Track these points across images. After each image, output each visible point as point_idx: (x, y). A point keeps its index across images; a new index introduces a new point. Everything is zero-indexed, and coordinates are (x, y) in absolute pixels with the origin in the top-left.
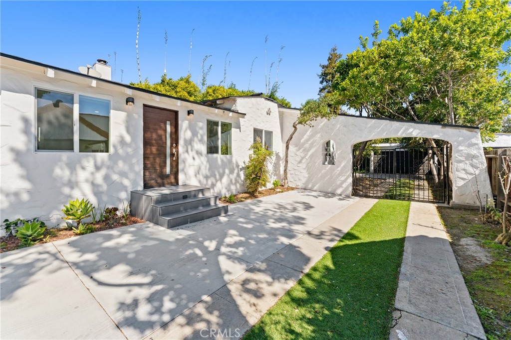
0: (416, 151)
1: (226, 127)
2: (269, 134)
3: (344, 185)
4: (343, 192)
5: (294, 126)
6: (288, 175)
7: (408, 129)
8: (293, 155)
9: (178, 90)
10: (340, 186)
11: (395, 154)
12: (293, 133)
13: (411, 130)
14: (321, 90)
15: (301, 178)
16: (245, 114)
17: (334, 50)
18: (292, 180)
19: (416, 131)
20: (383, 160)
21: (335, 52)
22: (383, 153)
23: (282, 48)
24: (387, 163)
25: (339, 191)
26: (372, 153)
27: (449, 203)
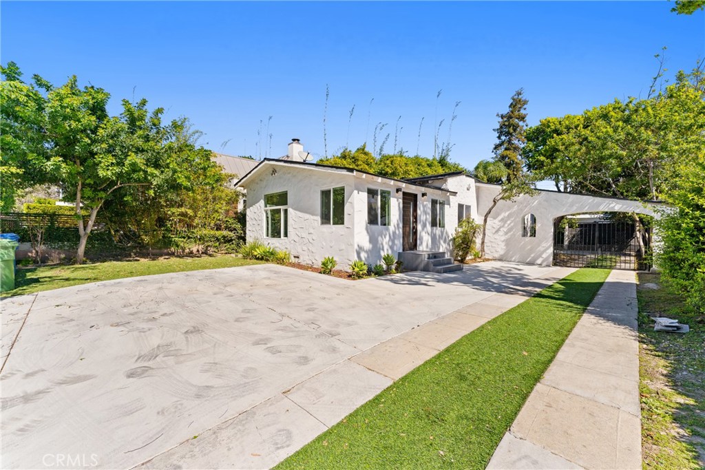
0: (623, 224)
1: (442, 204)
2: (468, 207)
3: (544, 256)
4: (543, 261)
5: (494, 201)
6: (485, 248)
7: (610, 204)
8: (490, 228)
9: (359, 163)
10: (540, 256)
11: (597, 226)
12: (493, 207)
13: (612, 205)
14: (496, 147)
15: (499, 250)
16: (456, 193)
17: (519, 94)
18: (488, 252)
19: (617, 206)
20: (581, 234)
21: (520, 96)
22: (581, 226)
23: (457, 105)
24: (590, 234)
25: (539, 262)
26: (567, 227)
27: (649, 270)
